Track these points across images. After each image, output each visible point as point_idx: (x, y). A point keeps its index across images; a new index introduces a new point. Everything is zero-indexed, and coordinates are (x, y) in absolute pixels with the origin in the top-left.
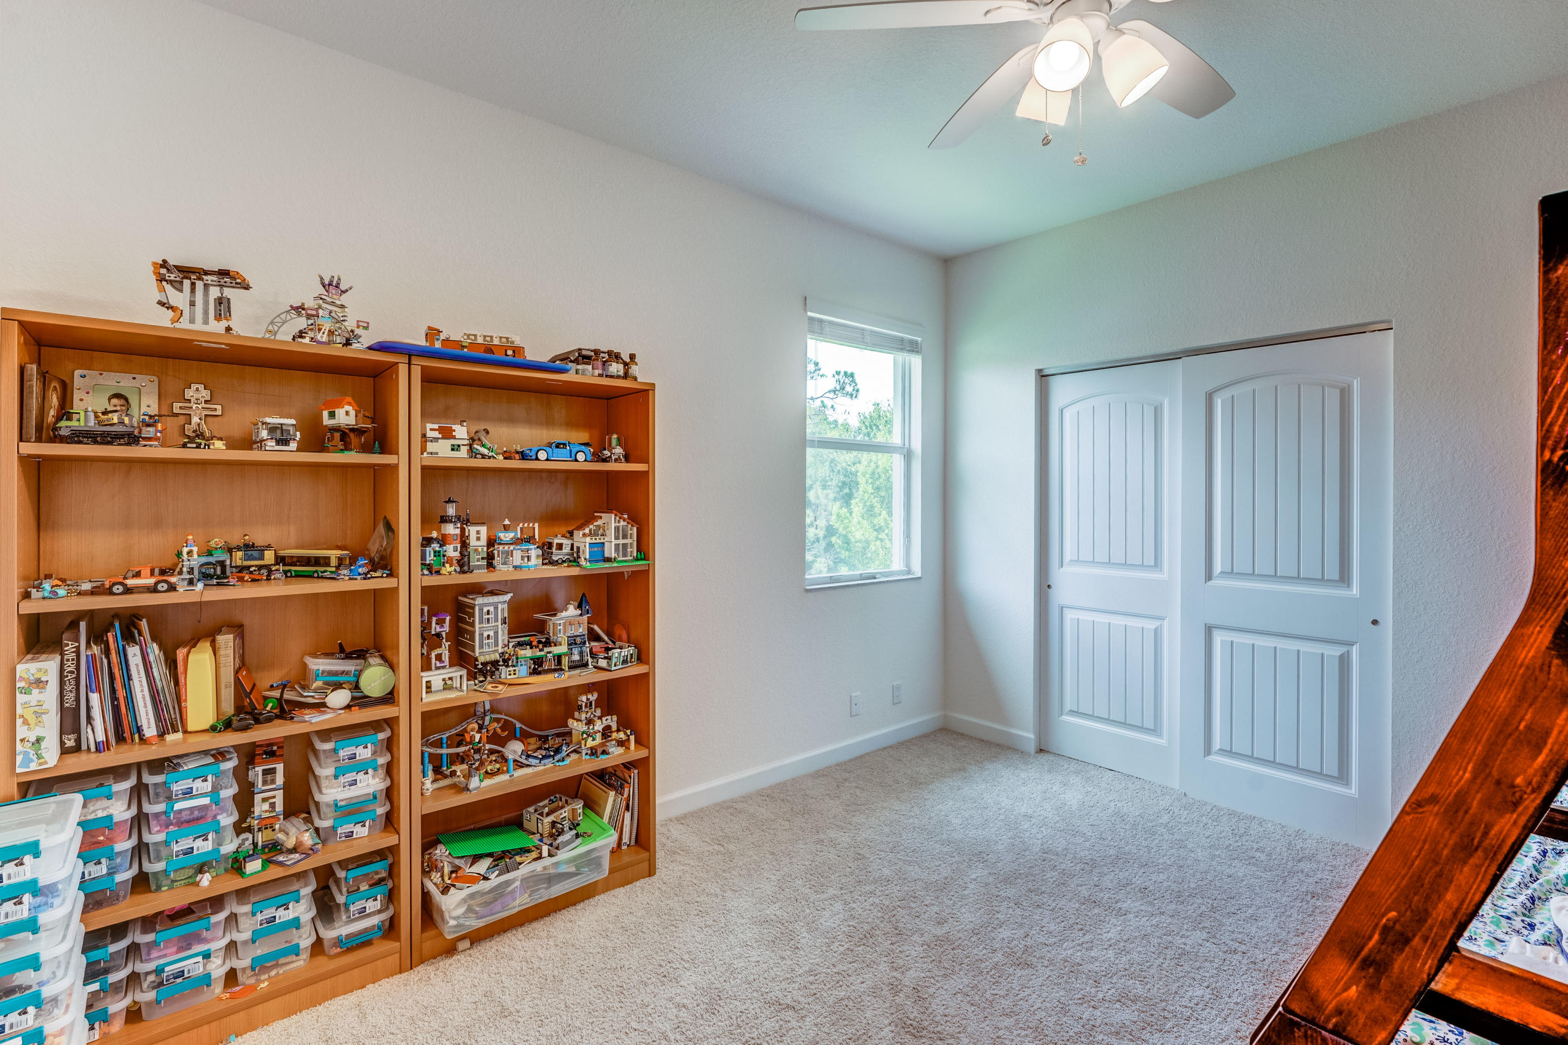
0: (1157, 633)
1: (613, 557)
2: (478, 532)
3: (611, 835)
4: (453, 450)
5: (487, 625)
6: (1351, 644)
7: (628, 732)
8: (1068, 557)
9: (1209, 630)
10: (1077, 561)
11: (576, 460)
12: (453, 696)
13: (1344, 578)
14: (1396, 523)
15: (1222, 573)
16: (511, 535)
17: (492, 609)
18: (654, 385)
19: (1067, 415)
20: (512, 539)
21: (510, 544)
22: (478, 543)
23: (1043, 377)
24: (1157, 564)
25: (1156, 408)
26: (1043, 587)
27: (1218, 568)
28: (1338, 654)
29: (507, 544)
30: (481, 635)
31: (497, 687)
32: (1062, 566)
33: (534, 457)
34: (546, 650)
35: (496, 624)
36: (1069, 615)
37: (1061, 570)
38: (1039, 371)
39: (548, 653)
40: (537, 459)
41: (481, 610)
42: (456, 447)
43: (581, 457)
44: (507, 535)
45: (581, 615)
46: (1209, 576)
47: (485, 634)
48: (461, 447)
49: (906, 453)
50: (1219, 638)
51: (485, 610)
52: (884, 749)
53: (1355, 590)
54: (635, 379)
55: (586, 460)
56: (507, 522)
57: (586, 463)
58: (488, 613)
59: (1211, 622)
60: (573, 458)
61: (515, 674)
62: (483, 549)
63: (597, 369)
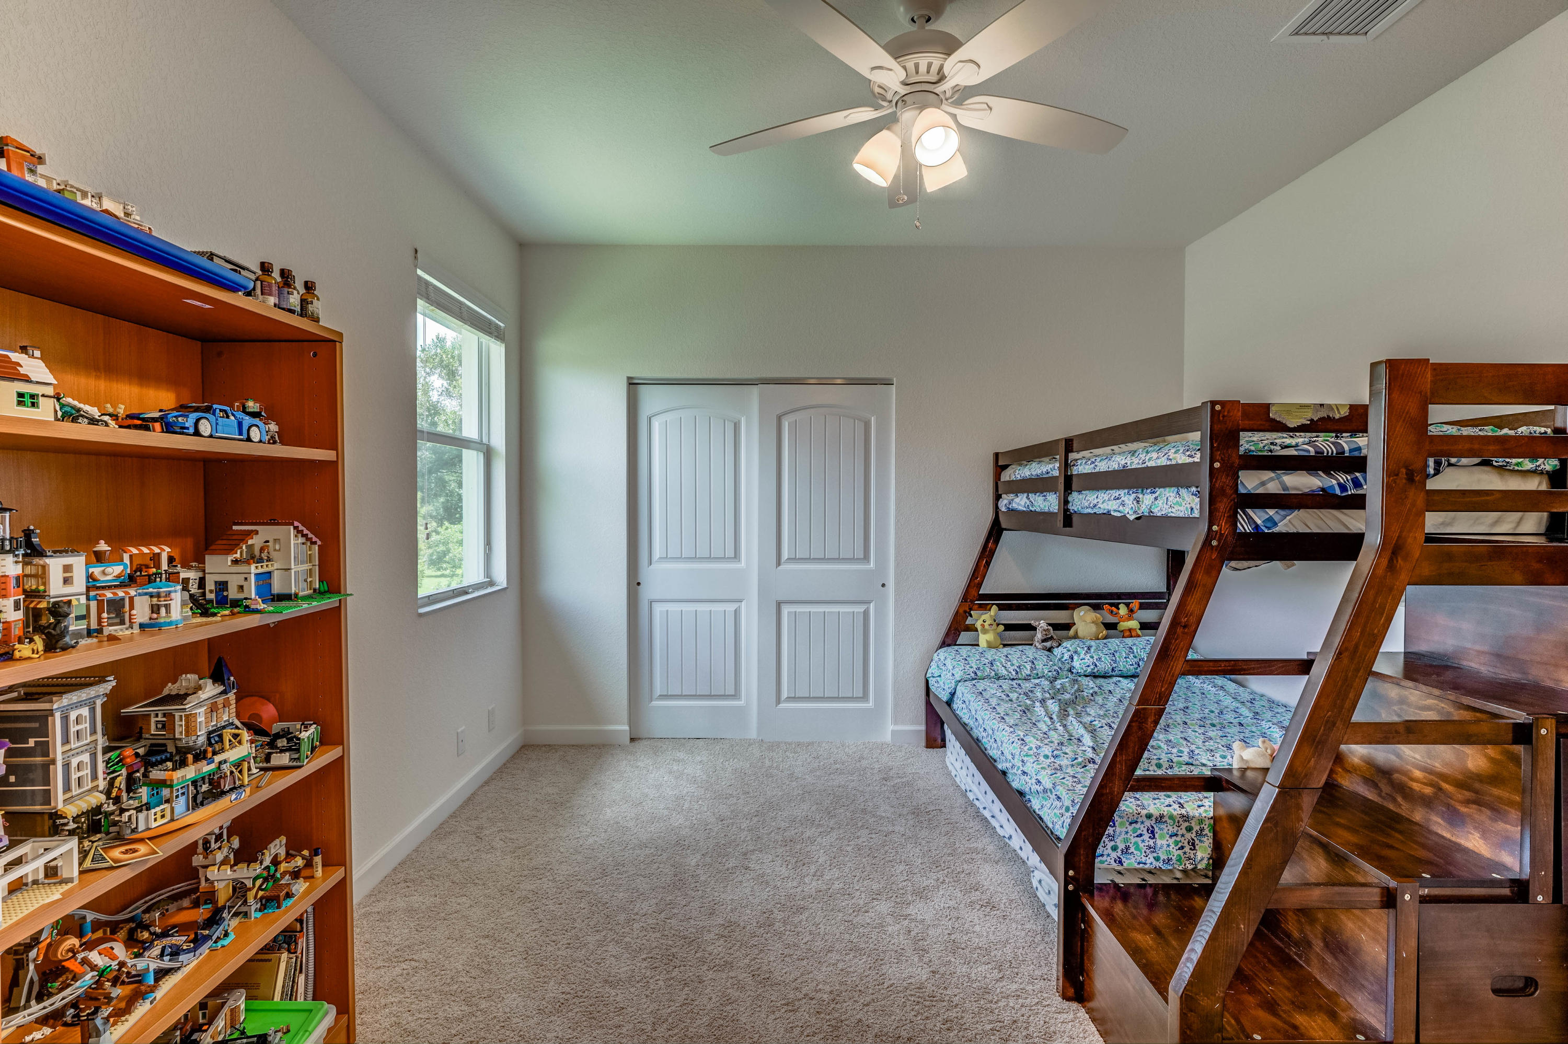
0: (737, 613)
1: (293, 592)
2: (67, 568)
3: (326, 1014)
4: (20, 403)
5: (78, 744)
6: (869, 602)
7: (306, 853)
8: (657, 554)
9: (779, 604)
10: (665, 558)
11: (249, 439)
12: (57, 896)
13: (866, 558)
14: (896, 517)
15: (788, 559)
16: (117, 569)
17: (85, 711)
18: (341, 335)
19: (656, 425)
20: (118, 577)
21: (116, 587)
22: (68, 590)
23: (632, 384)
24: (736, 556)
25: (735, 424)
26: (634, 584)
27: (785, 555)
28: (862, 610)
29: (110, 587)
30: (67, 766)
31: (135, 851)
32: (651, 564)
33: (191, 431)
34: (217, 758)
35: (94, 738)
36: (658, 609)
37: (651, 567)
38: (629, 378)
39: (220, 763)
40: (197, 433)
41: (65, 719)
42: (27, 400)
43: (255, 434)
44: (109, 570)
45: (224, 692)
46: (779, 563)
47: (74, 762)
48: (41, 399)
49: (485, 451)
50: (786, 610)
51: (73, 716)
52: (487, 783)
53: (872, 565)
54: (317, 320)
55: (260, 441)
56: (103, 546)
57: (261, 444)
58: (78, 721)
59: (780, 598)
60: (244, 436)
61: (163, 816)
62: (78, 600)
63: (270, 295)
